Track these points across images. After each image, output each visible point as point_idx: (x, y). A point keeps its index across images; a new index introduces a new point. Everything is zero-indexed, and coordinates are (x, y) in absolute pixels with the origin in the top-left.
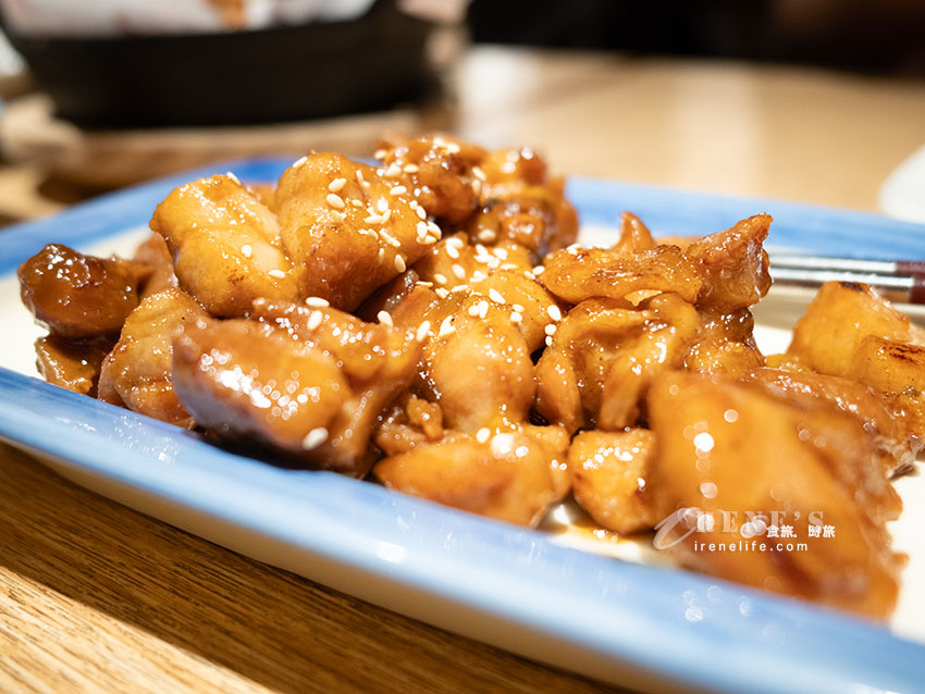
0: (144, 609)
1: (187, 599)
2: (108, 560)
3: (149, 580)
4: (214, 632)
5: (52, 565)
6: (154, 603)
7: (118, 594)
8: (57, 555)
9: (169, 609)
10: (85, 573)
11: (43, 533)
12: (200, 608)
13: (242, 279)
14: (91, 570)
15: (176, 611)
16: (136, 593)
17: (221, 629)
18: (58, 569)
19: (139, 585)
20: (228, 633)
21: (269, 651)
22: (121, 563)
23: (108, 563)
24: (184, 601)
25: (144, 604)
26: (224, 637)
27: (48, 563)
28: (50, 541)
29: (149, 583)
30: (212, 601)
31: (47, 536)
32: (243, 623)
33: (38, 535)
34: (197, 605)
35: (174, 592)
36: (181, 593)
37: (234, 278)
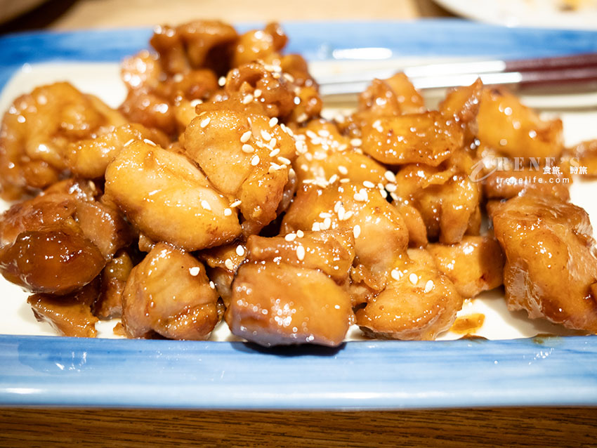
0: (219, 442)
1: (239, 424)
2: (164, 420)
3: (203, 422)
4: (275, 438)
5: (130, 440)
6: (222, 436)
7: (194, 440)
8: (126, 431)
9: (235, 436)
10: (158, 436)
11: (99, 420)
12: (252, 426)
13: (217, 229)
14: (158, 432)
15: (240, 435)
16: (205, 434)
17: (276, 434)
18: (137, 441)
19: (201, 428)
20: (283, 435)
21: (315, 434)
22: (174, 418)
23: (166, 422)
24: (238, 426)
25: (217, 439)
26: (283, 438)
27: (126, 440)
28: (107, 423)
29: (206, 424)
30: (255, 419)
31: (104, 421)
32: (285, 424)
33: (97, 423)
34: (249, 424)
35: (226, 423)
36: (231, 421)
37: (211, 230)
